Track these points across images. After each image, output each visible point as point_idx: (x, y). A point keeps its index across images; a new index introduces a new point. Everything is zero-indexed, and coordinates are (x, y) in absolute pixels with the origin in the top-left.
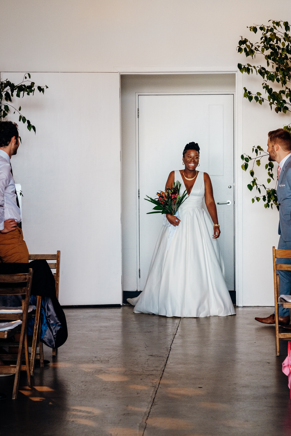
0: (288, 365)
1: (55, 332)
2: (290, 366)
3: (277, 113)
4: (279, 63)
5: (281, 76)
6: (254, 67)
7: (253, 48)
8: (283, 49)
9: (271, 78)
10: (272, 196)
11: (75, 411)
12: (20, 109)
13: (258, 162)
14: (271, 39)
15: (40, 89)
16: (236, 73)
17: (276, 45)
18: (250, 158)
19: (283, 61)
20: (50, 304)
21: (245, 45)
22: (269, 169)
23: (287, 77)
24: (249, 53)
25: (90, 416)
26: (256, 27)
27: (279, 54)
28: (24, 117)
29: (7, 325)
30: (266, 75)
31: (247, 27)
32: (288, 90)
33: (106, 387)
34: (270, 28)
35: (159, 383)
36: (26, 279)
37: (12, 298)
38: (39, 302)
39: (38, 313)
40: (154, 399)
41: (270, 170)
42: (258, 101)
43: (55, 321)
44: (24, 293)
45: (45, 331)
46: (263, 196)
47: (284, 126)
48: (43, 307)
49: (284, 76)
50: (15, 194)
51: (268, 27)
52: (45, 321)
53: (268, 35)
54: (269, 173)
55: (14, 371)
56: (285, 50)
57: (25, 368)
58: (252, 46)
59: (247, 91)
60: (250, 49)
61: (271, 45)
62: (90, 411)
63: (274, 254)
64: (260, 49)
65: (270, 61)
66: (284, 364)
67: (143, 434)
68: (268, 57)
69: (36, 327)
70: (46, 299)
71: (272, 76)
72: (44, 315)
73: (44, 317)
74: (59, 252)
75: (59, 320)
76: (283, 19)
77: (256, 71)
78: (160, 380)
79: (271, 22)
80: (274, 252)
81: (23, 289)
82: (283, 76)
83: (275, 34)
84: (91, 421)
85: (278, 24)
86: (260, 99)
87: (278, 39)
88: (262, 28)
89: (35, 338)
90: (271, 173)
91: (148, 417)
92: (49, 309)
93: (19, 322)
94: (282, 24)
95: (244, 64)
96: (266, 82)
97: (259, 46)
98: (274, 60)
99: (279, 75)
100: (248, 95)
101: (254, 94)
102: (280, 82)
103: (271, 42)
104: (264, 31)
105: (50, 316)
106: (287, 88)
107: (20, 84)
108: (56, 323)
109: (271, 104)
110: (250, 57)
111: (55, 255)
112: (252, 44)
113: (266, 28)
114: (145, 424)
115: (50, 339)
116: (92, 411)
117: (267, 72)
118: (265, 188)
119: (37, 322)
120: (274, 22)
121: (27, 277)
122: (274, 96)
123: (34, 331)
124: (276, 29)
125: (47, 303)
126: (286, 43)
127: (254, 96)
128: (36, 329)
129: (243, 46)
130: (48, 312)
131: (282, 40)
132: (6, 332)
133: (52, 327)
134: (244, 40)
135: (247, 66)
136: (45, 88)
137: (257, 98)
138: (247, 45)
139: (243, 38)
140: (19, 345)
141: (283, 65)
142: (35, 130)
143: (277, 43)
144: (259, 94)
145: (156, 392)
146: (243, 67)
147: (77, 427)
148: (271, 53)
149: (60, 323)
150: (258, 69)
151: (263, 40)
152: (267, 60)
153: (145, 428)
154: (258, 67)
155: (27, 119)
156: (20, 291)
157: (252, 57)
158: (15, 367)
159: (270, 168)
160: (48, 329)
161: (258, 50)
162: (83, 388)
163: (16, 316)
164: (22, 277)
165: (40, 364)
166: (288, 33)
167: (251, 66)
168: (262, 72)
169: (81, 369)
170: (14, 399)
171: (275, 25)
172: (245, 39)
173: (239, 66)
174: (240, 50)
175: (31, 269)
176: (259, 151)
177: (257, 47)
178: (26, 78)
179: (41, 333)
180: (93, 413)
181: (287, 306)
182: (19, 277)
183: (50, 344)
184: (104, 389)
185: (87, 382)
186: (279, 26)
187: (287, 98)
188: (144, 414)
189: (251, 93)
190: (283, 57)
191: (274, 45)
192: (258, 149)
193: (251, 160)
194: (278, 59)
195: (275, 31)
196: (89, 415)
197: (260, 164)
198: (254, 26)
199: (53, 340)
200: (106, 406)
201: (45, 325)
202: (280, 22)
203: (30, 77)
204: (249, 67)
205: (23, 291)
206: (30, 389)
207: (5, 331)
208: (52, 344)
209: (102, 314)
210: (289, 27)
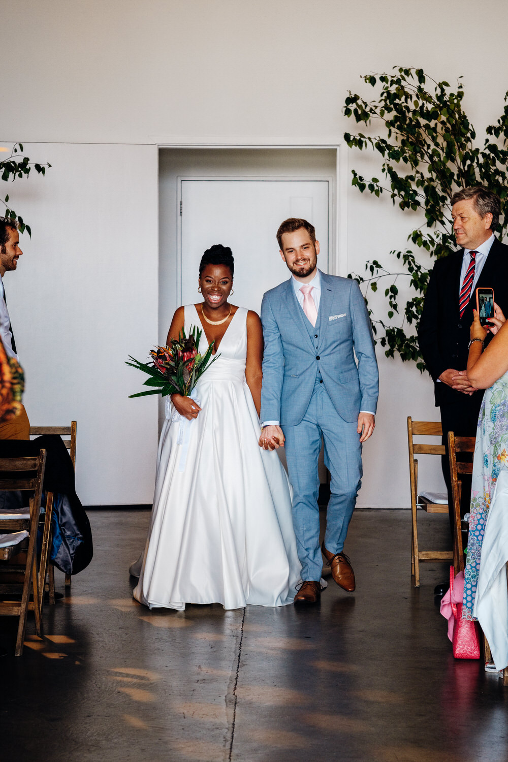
0: (450, 603)
1: (73, 549)
2: (453, 605)
3: (403, 210)
4: (408, 133)
5: (410, 153)
6: (370, 139)
7: (368, 109)
8: (415, 112)
9: (395, 155)
10: (397, 339)
11: (119, 676)
12: (7, 199)
13: (374, 286)
14: (397, 96)
15: (39, 168)
16: (338, 148)
17: (403, 105)
18: (362, 279)
19: (414, 130)
20: (65, 505)
21: (354, 104)
22: (391, 297)
23: (419, 154)
24: (361, 117)
25: (143, 684)
26: (373, 77)
27: (408, 119)
28: (13, 212)
29: (6, 539)
30: (387, 152)
31: (361, 77)
32: (419, 175)
33: (160, 636)
34: (395, 79)
35: (242, 630)
36: (35, 465)
37: (6, 495)
38: (50, 501)
39: (49, 519)
40: (239, 656)
41: (393, 299)
42: (374, 192)
43: (73, 532)
44: (32, 488)
45: (59, 547)
46: (382, 338)
47: (413, 231)
48: (55, 510)
49: (415, 152)
50: (10, 332)
51: (392, 77)
52: (58, 531)
53: (393, 89)
54: (391, 303)
55: (17, 611)
56: (417, 113)
57: (32, 606)
58: (366, 106)
59: (358, 177)
60: (364, 110)
61: (396, 105)
62: (142, 675)
63: (410, 429)
64: (378, 111)
65: (394, 130)
66: (443, 601)
67: (235, 713)
68: (390, 124)
69: (46, 541)
70: (59, 497)
71: (397, 153)
72: (57, 523)
73: (58, 526)
74: (74, 423)
75: (79, 529)
76: (414, 66)
77: (373, 144)
78: (243, 625)
79: (398, 68)
80: (410, 425)
81: (31, 481)
82: (412, 153)
83: (403, 87)
84: (148, 691)
85: (407, 72)
86: (376, 188)
87: (408, 97)
88: (383, 79)
89: (44, 558)
90: (394, 303)
91: (236, 685)
92: (63, 513)
93: (25, 533)
94: (413, 72)
95: (354, 134)
96: (388, 162)
97: (376, 107)
98: (399, 128)
99: (407, 151)
100: (358, 182)
101: (367, 181)
102: (409, 163)
103: (397, 101)
104: (387, 83)
105: (65, 523)
106: (417, 172)
107: (8, 161)
108: (74, 534)
109: (393, 196)
110: (362, 122)
111: (68, 427)
112: (366, 103)
113: (390, 79)
114: (234, 696)
115: (65, 559)
116: (145, 675)
117: (389, 147)
118: (384, 326)
119: (47, 533)
120: (401, 70)
121: (37, 462)
122: (399, 184)
123: (43, 548)
124: (404, 79)
125: (61, 503)
126: (420, 103)
127: (367, 184)
128: (46, 544)
129: (353, 107)
130: (62, 517)
131: (415, 98)
132: (7, 550)
133: (67, 542)
134: (353, 96)
135: (358, 138)
136: (46, 167)
137: (371, 187)
138: (357, 104)
139: (351, 93)
140: (25, 569)
141: (414, 136)
142: (30, 233)
143: (406, 101)
144: (375, 180)
145: (240, 644)
146: (352, 139)
147: (127, 702)
148: (396, 117)
149: (81, 534)
150: (375, 142)
151: (383, 98)
152: (388, 127)
153: (236, 703)
154: (375, 139)
155: (18, 214)
156: (27, 485)
157: (366, 122)
158: (19, 605)
159: (393, 294)
160: (62, 544)
161: (375, 113)
162: (124, 639)
163: (15, 524)
164: (29, 462)
165: (49, 600)
166: (422, 86)
167: (364, 137)
168: (381, 146)
169: (115, 607)
170: (18, 655)
171: (403, 73)
172: (355, 95)
173: (347, 137)
174: (348, 112)
175: (44, 450)
176: (375, 269)
177: (374, 108)
178: (16, 151)
179: (52, 551)
180: (148, 679)
181: (432, 509)
182: (25, 462)
183: (66, 568)
184: (158, 640)
185: (128, 628)
186: (408, 76)
187: (418, 187)
188: (228, 681)
189: (363, 179)
190: (413, 123)
191: (401, 105)
192: (374, 266)
193: (363, 282)
194: (406, 126)
195: (403, 83)
196: (143, 681)
197: (376, 288)
198: (372, 74)
199: (70, 560)
200: (167, 668)
201: (57, 537)
202: (410, 69)
203: (22, 150)
204: (362, 139)
205: (31, 484)
206: (40, 639)
207: (5, 548)
208: (69, 568)
209: (129, 519)
210: (424, 77)
